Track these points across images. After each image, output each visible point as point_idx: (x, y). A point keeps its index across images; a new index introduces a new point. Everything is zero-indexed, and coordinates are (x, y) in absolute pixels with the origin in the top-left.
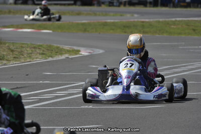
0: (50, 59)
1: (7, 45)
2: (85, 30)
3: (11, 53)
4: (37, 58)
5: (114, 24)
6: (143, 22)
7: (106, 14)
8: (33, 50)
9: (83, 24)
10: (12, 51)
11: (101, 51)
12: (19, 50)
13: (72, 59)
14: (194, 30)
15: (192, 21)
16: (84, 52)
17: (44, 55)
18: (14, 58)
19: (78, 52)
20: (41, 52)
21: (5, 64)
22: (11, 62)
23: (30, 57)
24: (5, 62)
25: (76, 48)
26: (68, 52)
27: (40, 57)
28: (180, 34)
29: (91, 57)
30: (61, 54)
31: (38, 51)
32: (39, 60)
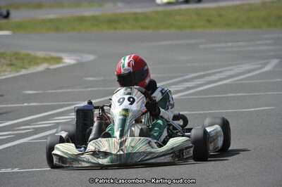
2: (57, 29)
5: (95, 18)
6: (135, 14)
9: (51, 21)
11: (91, 57)
13: (55, 70)
14: (209, 21)
16: (69, 60)
17: (14, 67)
19: (59, 60)
25: (54, 54)
26: (46, 60)
28: (192, 27)
29: (79, 65)
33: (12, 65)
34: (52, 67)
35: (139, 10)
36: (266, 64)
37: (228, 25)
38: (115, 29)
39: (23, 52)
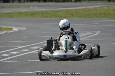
2: (11, 17)
5: (26, 13)
6: (42, 11)
7: (19, 7)
9: (8, 13)
11: (25, 28)
13: (10, 33)
14: (72, 15)
15: (69, 10)
16: (15, 29)
19: (11, 29)
25: (9, 27)
26: (6, 29)
29: (20, 31)
30: (2, 31)
34: (8, 32)
35: (44, 10)
36: (96, 33)
37: (80, 17)
38: (34, 17)
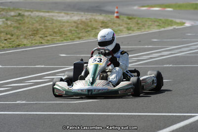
0: (163, 29)
1: (136, 20)
3: (137, 25)
4: (154, 29)
8: (153, 22)
10: (138, 24)
12: (143, 23)
17: (159, 27)
18: (138, 29)
20: (158, 24)
21: (130, 34)
22: (135, 32)
23: (149, 28)
24: (130, 32)
27: (156, 27)
31: (156, 23)
32: (155, 30)
33: (158, 26)
39: (171, 19)
